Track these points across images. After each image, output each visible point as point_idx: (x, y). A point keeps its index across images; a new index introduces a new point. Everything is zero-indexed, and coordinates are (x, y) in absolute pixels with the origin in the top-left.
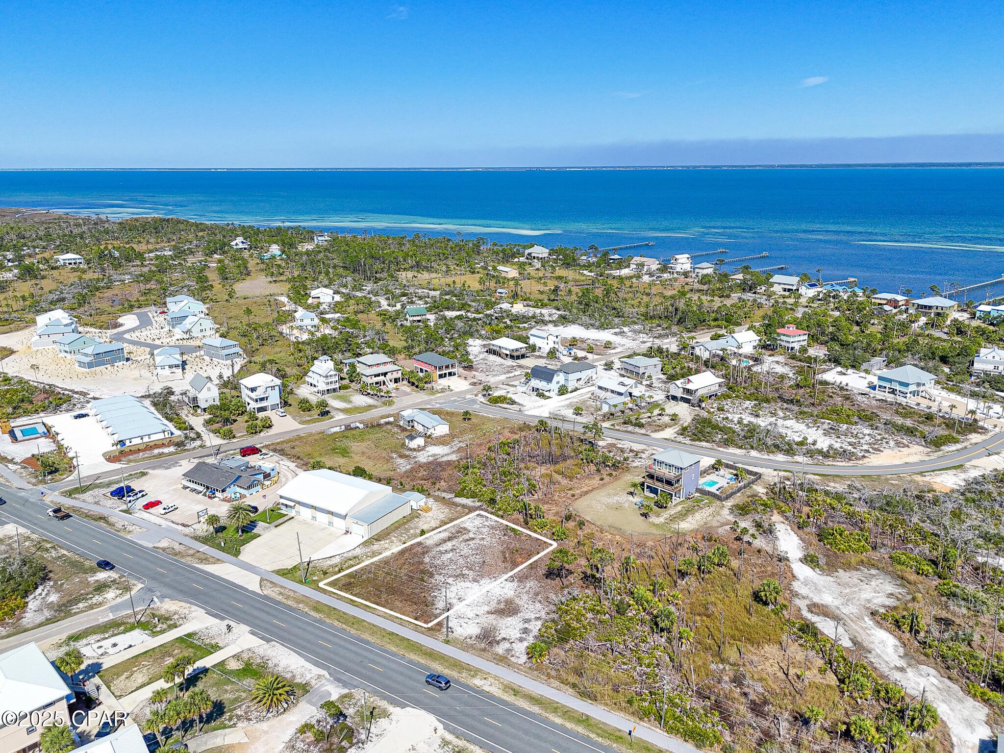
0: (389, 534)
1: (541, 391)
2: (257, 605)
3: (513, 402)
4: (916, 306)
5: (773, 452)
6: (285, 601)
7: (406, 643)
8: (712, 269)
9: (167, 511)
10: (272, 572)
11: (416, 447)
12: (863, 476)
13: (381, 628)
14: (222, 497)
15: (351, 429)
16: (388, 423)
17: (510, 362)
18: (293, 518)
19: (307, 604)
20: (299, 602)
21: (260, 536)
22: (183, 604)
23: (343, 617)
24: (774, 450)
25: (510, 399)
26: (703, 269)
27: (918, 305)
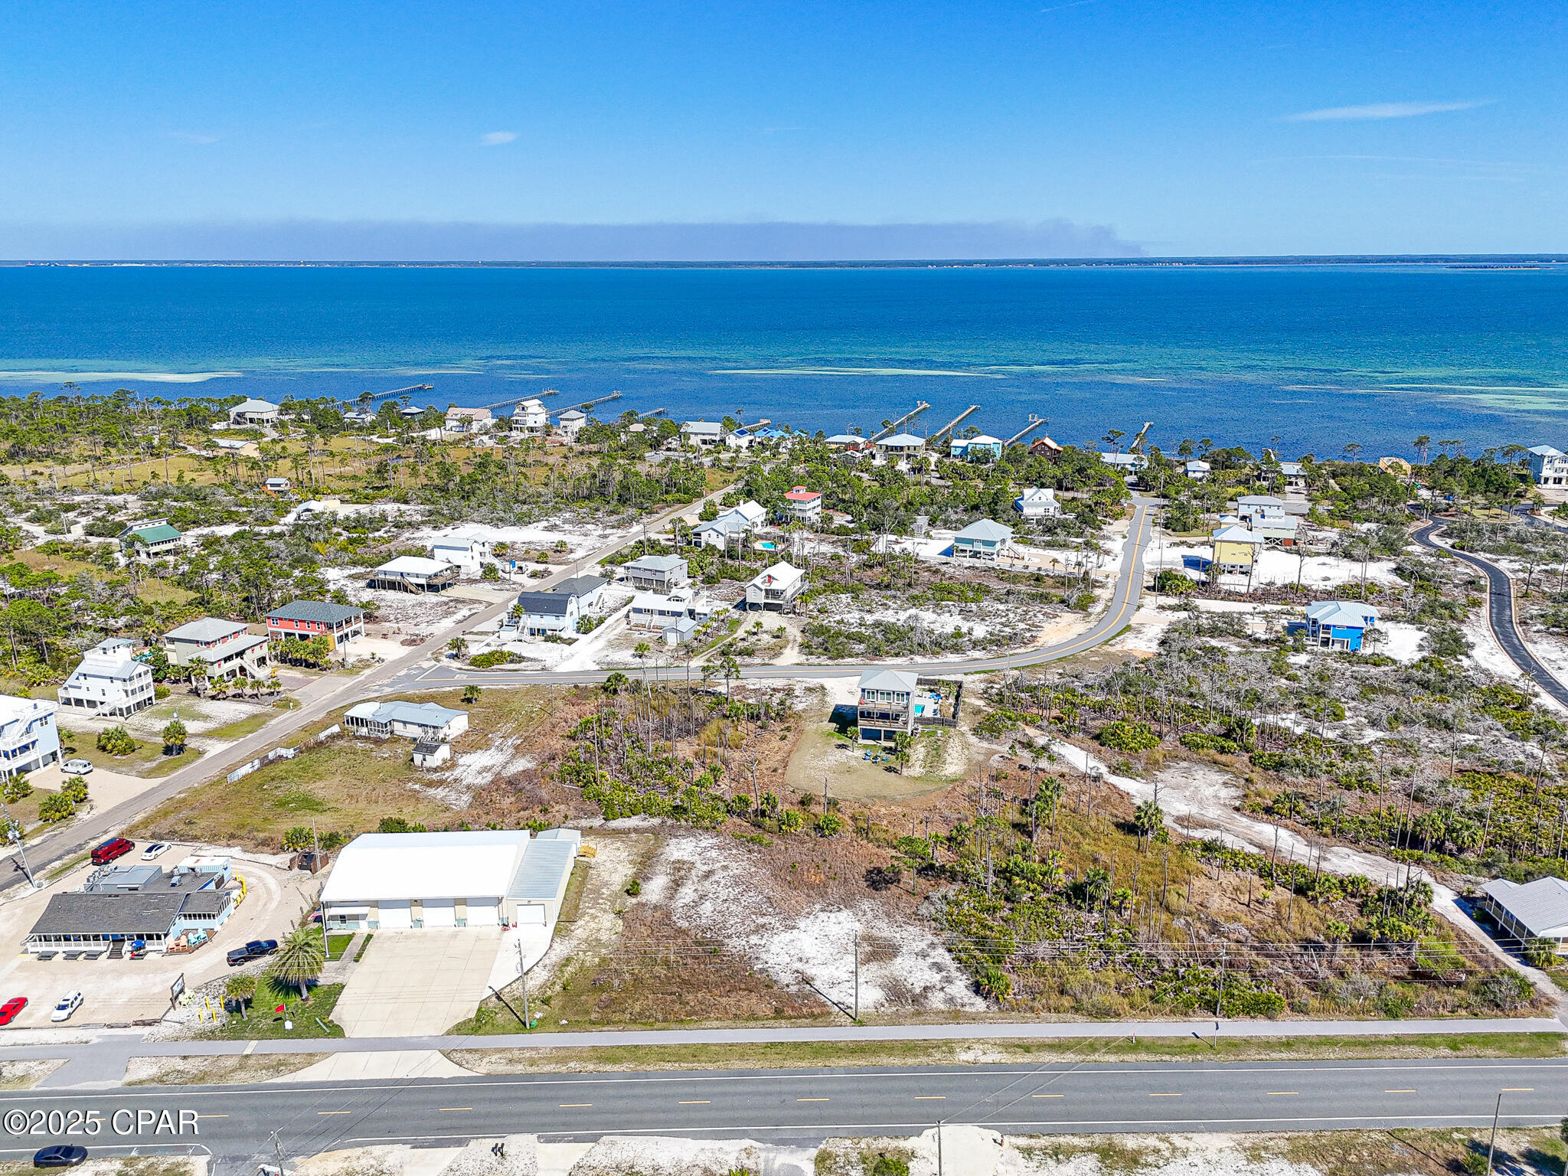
0: (577, 907)
1: (549, 633)
2: (498, 1094)
3: (521, 659)
4: (884, 448)
5: (938, 653)
6: (534, 1069)
7: (808, 1049)
8: (583, 420)
9: (70, 1010)
10: (448, 1033)
11: (439, 763)
12: (1060, 659)
13: (745, 1044)
14: (164, 948)
15: (272, 762)
16: (333, 737)
17: (431, 598)
18: (370, 937)
19: (580, 1059)
20: (564, 1060)
21: (344, 987)
22: (345, 1153)
23: (663, 1053)
24: (937, 649)
25: (511, 654)
26: (573, 420)
27: (887, 447)
